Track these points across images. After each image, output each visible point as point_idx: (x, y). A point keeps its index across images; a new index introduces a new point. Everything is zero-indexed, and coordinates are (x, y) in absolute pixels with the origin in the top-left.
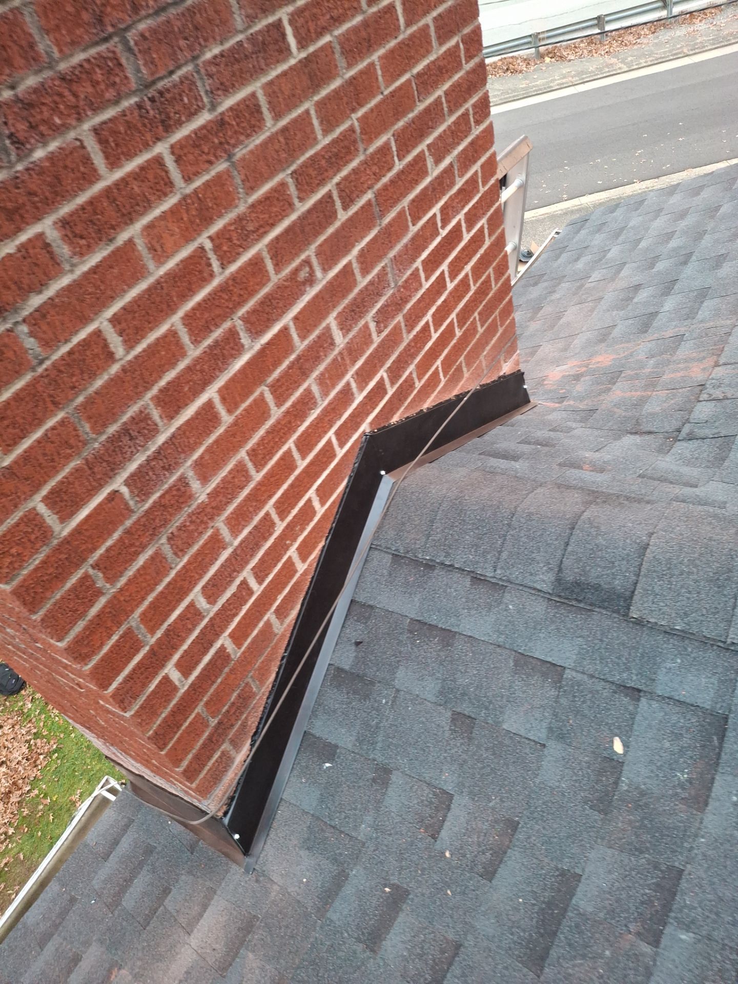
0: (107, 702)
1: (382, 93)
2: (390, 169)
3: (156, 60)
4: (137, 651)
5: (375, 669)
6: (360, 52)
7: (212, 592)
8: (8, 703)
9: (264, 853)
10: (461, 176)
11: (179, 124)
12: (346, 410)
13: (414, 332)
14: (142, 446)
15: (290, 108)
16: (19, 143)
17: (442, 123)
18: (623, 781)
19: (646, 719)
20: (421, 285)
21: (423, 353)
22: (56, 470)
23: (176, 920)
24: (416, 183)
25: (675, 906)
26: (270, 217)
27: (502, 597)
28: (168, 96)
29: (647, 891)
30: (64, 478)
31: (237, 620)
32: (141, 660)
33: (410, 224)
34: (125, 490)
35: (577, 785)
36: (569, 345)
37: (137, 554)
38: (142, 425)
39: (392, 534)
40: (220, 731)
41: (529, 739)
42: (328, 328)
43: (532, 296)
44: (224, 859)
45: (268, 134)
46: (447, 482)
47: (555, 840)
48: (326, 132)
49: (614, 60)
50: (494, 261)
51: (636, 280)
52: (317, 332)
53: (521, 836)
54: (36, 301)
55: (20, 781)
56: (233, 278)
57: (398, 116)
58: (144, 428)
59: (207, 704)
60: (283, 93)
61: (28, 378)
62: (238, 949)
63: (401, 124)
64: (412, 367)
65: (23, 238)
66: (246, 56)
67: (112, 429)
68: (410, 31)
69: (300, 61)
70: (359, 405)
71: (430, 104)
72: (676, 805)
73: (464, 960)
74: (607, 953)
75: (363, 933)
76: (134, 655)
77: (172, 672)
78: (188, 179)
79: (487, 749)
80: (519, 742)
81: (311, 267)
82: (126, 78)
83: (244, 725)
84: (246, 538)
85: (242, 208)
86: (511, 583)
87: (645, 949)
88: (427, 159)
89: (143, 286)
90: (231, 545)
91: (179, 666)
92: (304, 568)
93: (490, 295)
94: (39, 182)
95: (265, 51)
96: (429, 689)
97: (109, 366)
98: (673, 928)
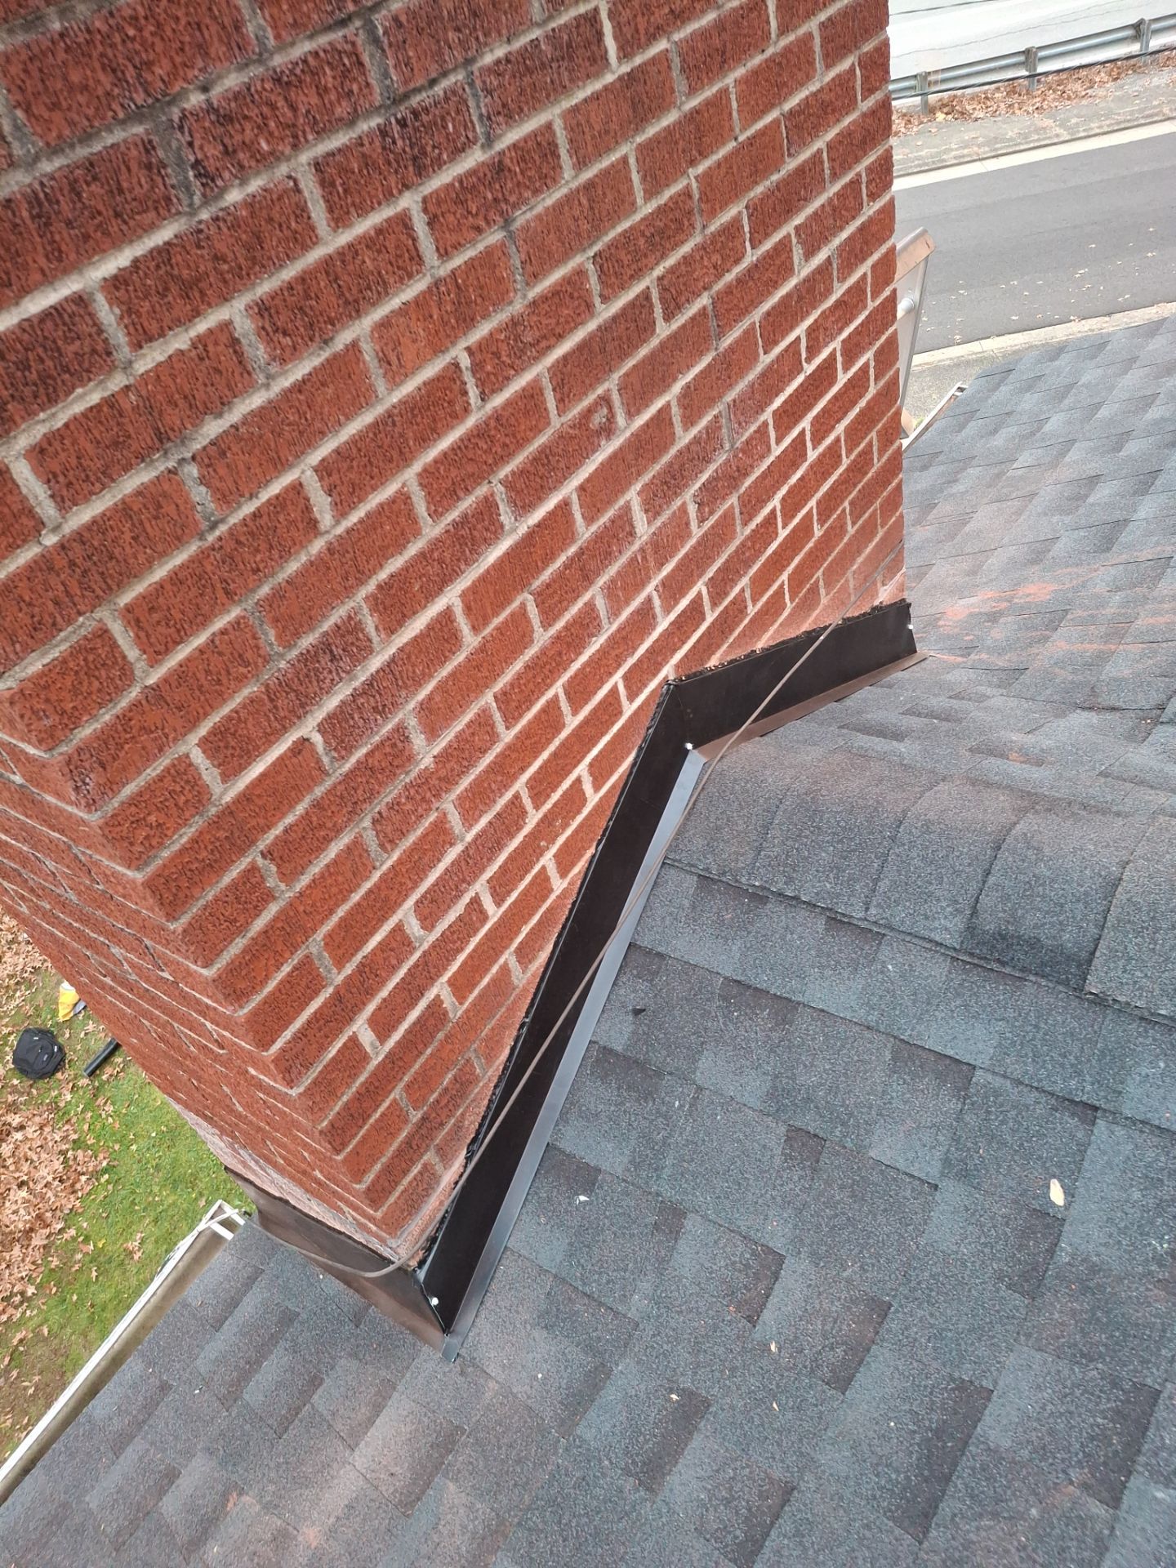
0: (265, 1070)
1: (736, 139)
2: (737, 261)
3: (413, 61)
4: (317, 993)
5: (664, 1053)
6: (709, 70)
7: (429, 912)
8: (34, 1091)
9: (475, 1331)
10: (842, 280)
11: (438, 164)
12: (642, 641)
13: (753, 525)
14: (348, 673)
15: (601, 151)
16: (207, 177)
17: (819, 193)
18: (1062, 1250)
19: (1104, 1153)
20: (769, 450)
21: (763, 559)
22: (222, 698)
23: (330, 1426)
24: (776, 284)
25: (1146, 1446)
26: (558, 323)
27: (876, 952)
28: (425, 118)
29: (1100, 1420)
30: (232, 711)
31: (461, 958)
32: (321, 1008)
33: (761, 351)
34: (317, 739)
35: (987, 1250)
36: (980, 566)
37: (327, 840)
38: (350, 639)
39: (699, 842)
40: (423, 1132)
41: (912, 1176)
42: (627, 508)
43: (919, 487)
44: (410, 1338)
45: (564, 191)
46: (791, 766)
47: (949, 1334)
48: (649, 194)
49: (1048, 122)
50: (879, 421)
51: (1092, 468)
52: (610, 513)
53: (893, 1325)
54: (213, 428)
55: (49, 1215)
56: (497, 416)
57: (757, 175)
58: (352, 644)
59: (408, 1086)
60: (591, 127)
61: (192, 549)
62: (432, 1476)
63: (759, 190)
64: (744, 581)
65: (201, 326)
66: (543, 64)
67: (307, 641)
68: (785, 41)
69: (621, 78)
70: (661, 635)
71: (805, 162)
72: (1148, 1289)
73: (799, 1510)
74: (1034, 1511)
75: (634, 1462)
76: (311, 999)
77: (362, 1030)
78: (444, 254)
79: (842, 1188)
80: (894, 1179)
81: (610, 408)
82: (368, 85)
83: (458, 1127)
84: (484, 831)
85: (518, 306)
86: (892, 929)
87: (1095, 1510)
88: (794, 249)
89: (366, 418)
90: (462, 840)
91: (373, 1022)
92: (563, 886)
93: (870, 475)
94: (232, 241)
95: (571, 59)
96: (752, 1089)
97: (310, 541)
98: (1142, 1480)
